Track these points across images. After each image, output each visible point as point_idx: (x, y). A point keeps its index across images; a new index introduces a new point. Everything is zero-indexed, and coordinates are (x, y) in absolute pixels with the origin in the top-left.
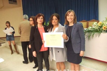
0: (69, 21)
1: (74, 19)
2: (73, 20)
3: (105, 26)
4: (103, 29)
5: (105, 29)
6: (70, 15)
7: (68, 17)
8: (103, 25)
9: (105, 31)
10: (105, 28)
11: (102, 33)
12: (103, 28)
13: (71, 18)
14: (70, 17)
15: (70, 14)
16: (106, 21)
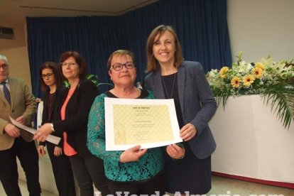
0: (162, 58)
1: (175, 53)
2: (171, 54)
3: (235, 78)
4: (234, 86)
5: (238, 85)
6: (162, 42)
7: (156, 48)
8: (232, 76)
9: (236, 89)
10: (237, 82)
11: (231, 98)
12: (233, 83)
13: (166, 50)
14: (164, 48)
15: (162, 39)
16: (239, 64)
